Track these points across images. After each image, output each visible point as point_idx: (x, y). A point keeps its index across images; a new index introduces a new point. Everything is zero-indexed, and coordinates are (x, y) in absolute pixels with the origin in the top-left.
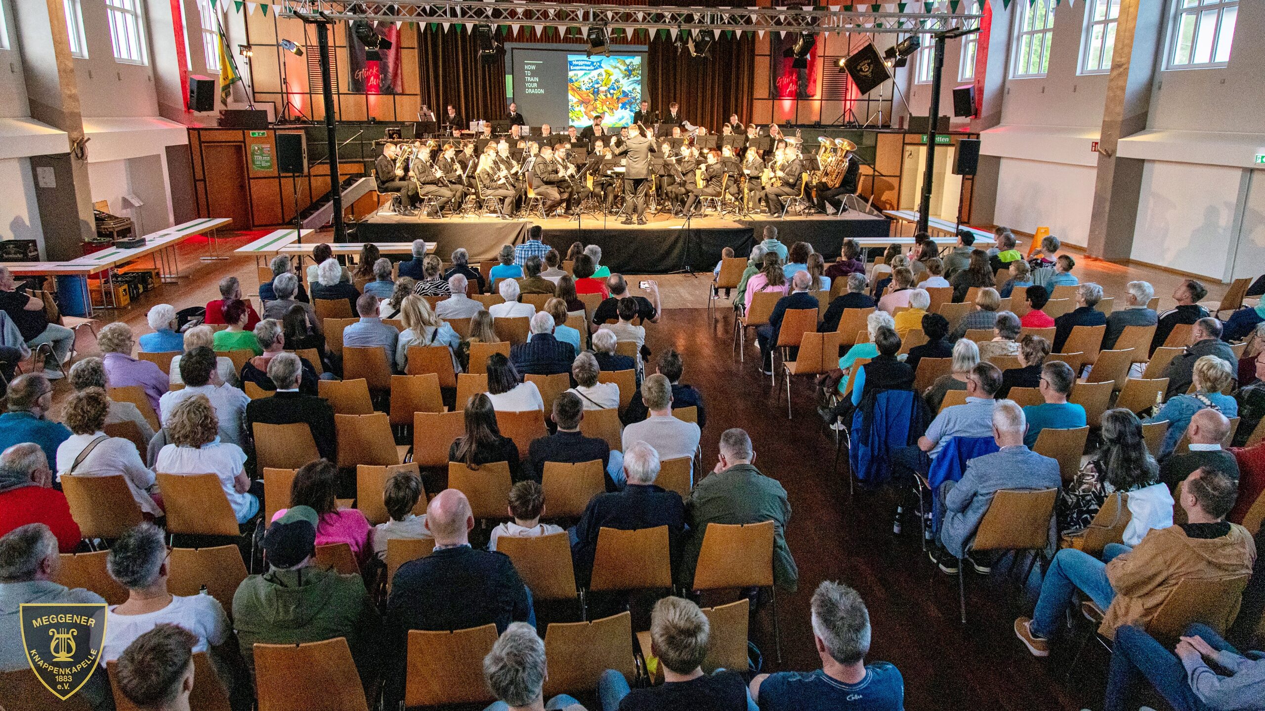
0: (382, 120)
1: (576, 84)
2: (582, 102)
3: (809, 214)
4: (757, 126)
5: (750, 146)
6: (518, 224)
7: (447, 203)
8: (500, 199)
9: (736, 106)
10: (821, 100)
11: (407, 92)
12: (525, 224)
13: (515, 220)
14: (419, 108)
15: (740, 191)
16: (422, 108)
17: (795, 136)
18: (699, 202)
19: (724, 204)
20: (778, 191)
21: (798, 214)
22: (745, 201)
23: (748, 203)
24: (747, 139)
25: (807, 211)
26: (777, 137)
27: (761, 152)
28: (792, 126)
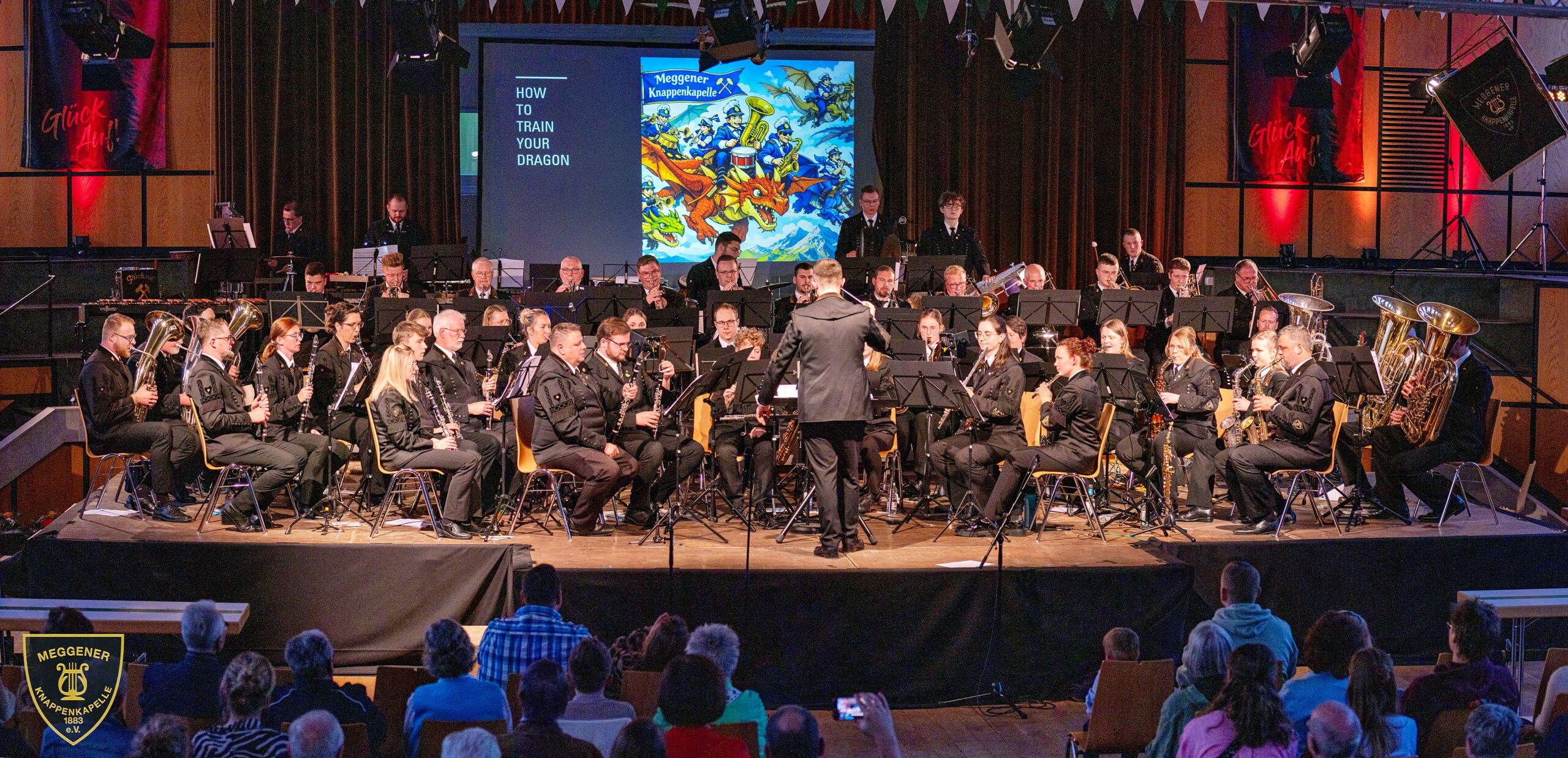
0: (107, 243)
1: (665, 140)
2: (684, 191)
3: (1355, 521)
4: (1195, 262)
5: (1179, 323)
6: (484, 552)
7: (280, 485)
8: (435, 475)
9: (1135, 201)
10: (1378, 189)
11: (181, 164)
12: (506, 552)
13: (477, 541)
14: (210, 209)
15: (1151, 454)
16: (218, 211)
17: (1308, 292)
18: (1031, 490)
19: (1102, 491)
20: (1264, 454)
21: (1322, 521)
22: (1167, 483)
23: (1174, 488)
24: (1168, 302)
25: (1347, 512)
26: (1259, 295)
27: (1212, 337)
28: (1297, 263)
